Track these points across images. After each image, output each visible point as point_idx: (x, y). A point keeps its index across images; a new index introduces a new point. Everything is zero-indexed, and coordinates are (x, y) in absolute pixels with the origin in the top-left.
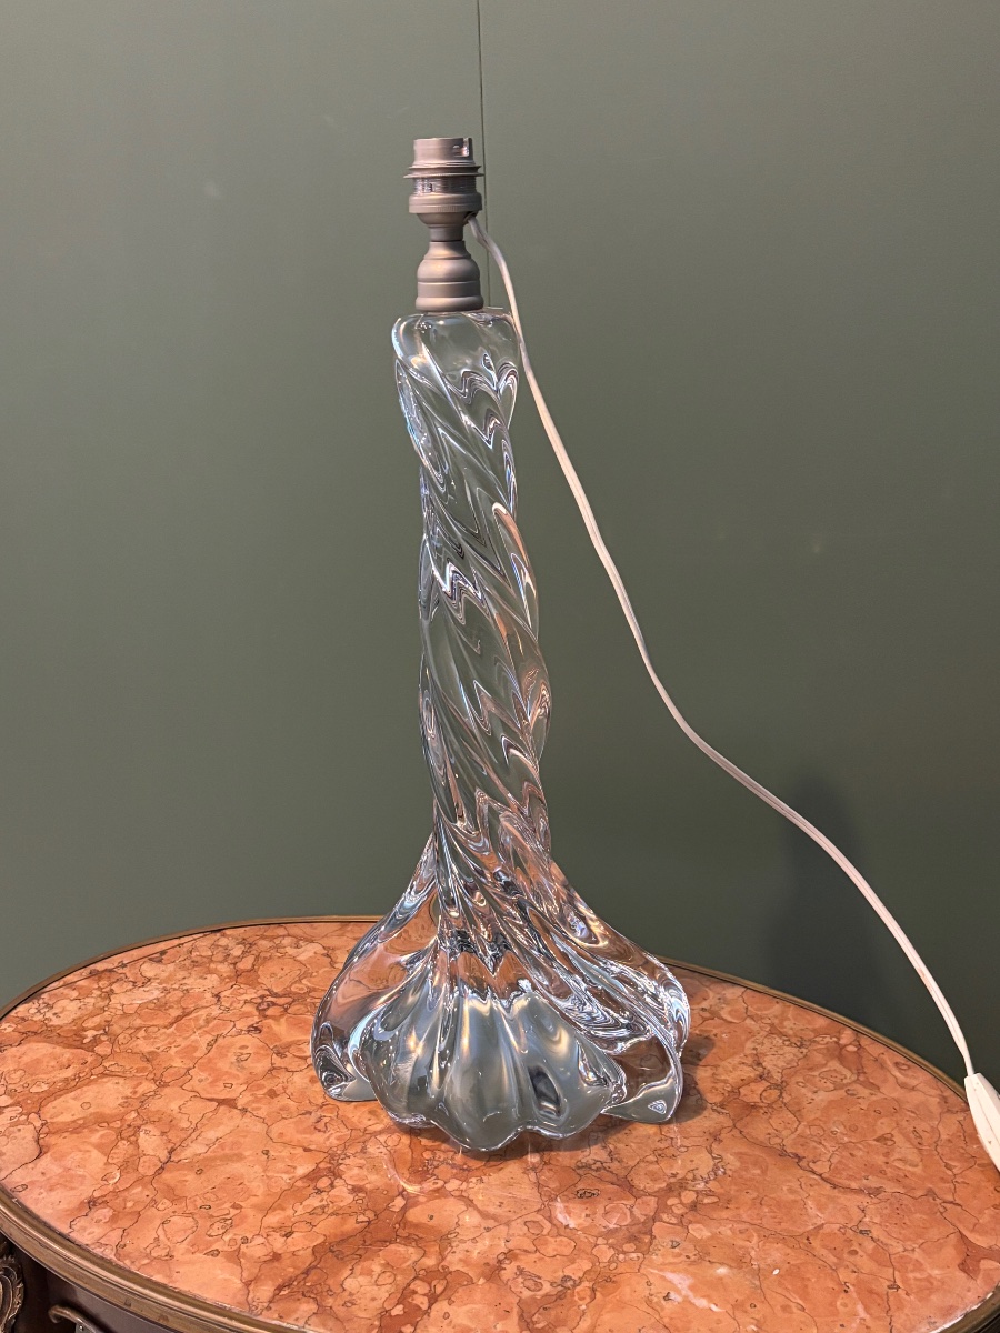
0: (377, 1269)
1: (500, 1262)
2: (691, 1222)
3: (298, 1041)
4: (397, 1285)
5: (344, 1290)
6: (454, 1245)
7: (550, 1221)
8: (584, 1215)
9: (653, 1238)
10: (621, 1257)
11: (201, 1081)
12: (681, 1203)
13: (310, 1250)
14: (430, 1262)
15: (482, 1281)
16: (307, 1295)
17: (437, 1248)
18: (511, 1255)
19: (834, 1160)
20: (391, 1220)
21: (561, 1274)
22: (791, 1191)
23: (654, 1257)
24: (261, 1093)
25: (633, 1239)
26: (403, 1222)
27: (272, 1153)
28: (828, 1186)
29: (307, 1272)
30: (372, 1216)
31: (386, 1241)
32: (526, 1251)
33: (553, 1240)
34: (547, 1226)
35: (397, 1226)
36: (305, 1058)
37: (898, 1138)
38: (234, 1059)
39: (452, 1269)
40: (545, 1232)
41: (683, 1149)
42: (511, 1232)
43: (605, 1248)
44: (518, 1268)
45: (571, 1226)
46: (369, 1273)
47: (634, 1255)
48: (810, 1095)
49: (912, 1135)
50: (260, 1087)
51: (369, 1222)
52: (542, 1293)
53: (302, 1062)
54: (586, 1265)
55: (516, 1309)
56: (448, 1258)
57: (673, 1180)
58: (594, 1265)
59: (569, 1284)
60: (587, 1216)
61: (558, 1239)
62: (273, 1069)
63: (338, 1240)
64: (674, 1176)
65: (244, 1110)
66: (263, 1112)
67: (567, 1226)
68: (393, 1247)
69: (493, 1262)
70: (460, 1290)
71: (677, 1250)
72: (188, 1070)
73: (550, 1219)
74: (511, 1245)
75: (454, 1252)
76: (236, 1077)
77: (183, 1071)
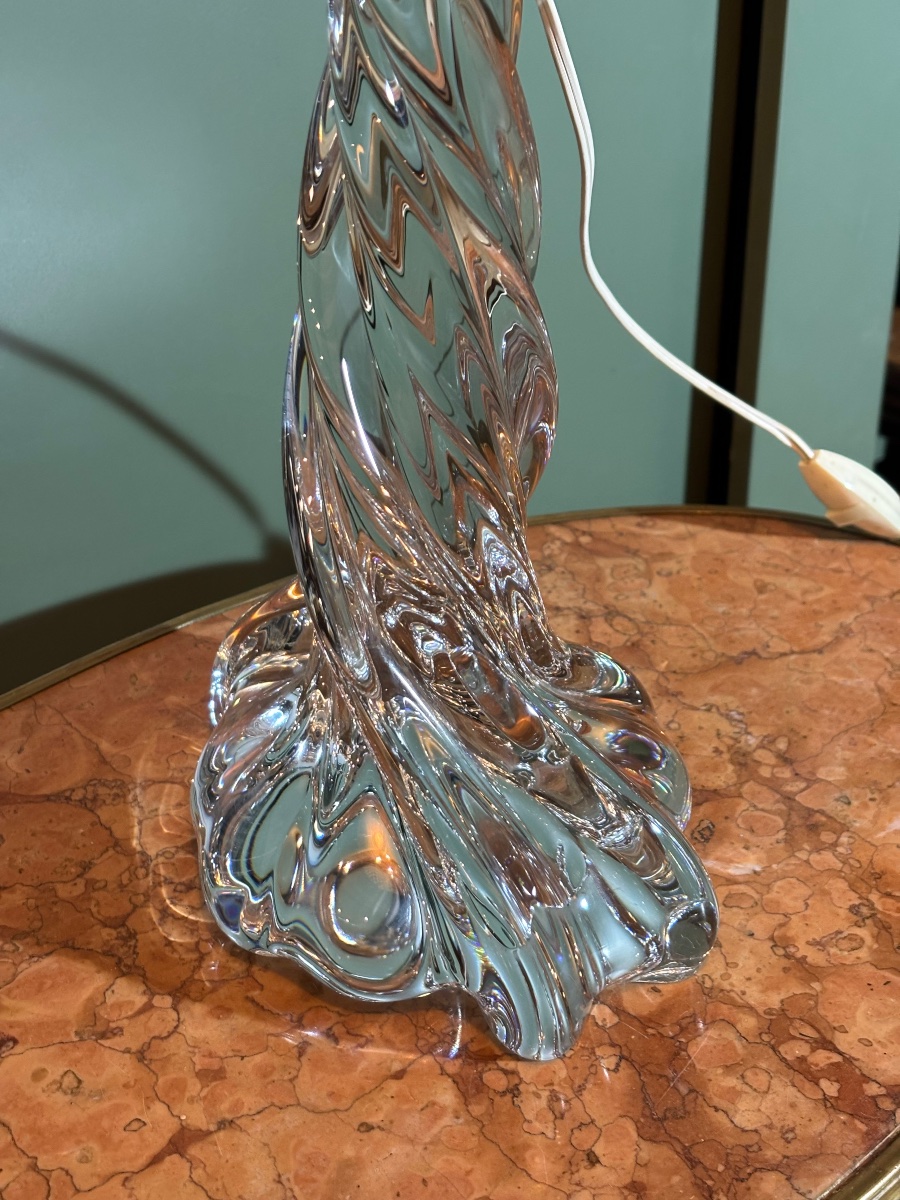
0: (731, 1081)
1: (787, 956)
2: (814, 774)
3: (90, 1000)
4: (777, 1071)
5: (756, 1131)
6: (728, 988)
7: (740, 883)
8: (744, 851)
9: (822, 812)
10: (840, 850)
11: (84, 1160)
12: (774, 767)
13: (644, 1144)
14: (748, 1023)
15: (816, 986)
16: (742, 1176)
17: (724, 1007)
18: (780, 942)
19: (774, 632)
20: (632, 1033)
21: (843, 913)
22: (808, 682)
23: (857, 825)
24: (194, 1087)
25: (814, 829)
26: (645, 1022)
27: (373, 1120)
28: (816, 656)
29: (692, 1163)
30: (610, 1051)
31: (677, 1054)
32: (781, 925)
33: (772, 895)
34: (743, 888)
35: (650, 1031)
36: (147, 1007)
37: (767, 579)
38: (60, 1098)
39: (776, 1005)
40: (756, 896)
41: (674, 726)
42: (736, 925)
43: (814, 857)
44: (808, 943)
45: (758, 869)
46: (733, 1095)
47: (844, 839)
48: (643, 600)
49: (769, 569)
50: (178, 1086)
51: (622, 1058)
52: (869, 940)
53: (155, 1015)
54: (842, 885)
55: (888, 975)
56: (752, 1002)
57: (726, 756)
58: (844, 878)
59: (865, 911)
60: (747, 848)
61: (775, 889)
62: (141, 1056)
63: (641, 1104)
64: (717, 750)
65: (223, 1124)
66: (251, 1102)
67: (755, 872)
68: (694, 1050)
69: (785, 963)
70: (822, 1012)
71: (855, 803)
72: (34, 1167)
73: (731, 881)
74: (761, 933)
75: (744, 993)
76: (118, 1109)
77: (32, 1176)
